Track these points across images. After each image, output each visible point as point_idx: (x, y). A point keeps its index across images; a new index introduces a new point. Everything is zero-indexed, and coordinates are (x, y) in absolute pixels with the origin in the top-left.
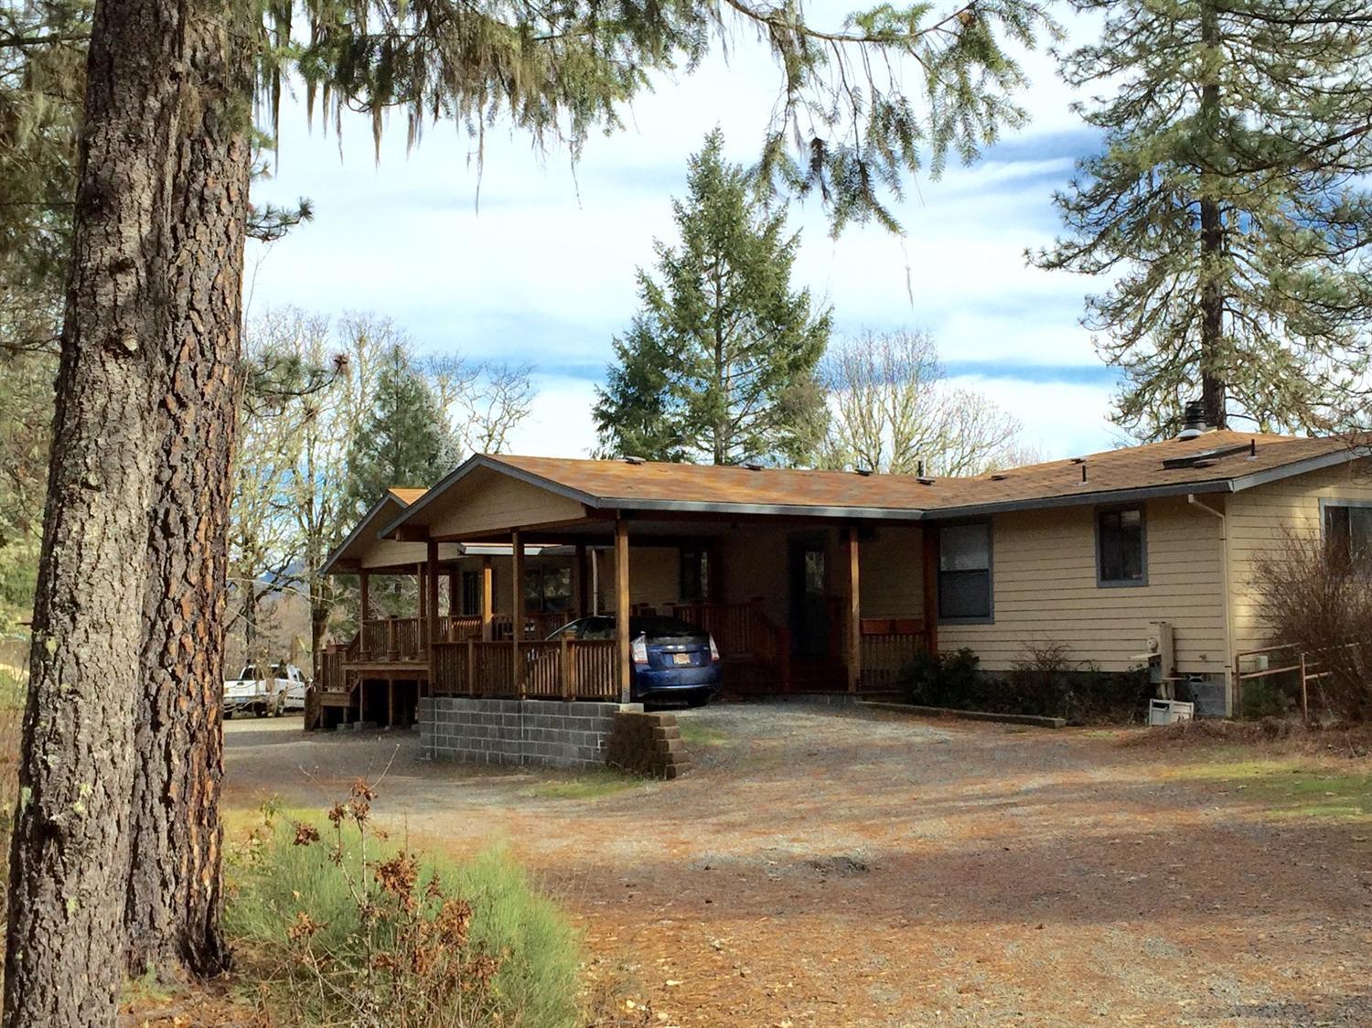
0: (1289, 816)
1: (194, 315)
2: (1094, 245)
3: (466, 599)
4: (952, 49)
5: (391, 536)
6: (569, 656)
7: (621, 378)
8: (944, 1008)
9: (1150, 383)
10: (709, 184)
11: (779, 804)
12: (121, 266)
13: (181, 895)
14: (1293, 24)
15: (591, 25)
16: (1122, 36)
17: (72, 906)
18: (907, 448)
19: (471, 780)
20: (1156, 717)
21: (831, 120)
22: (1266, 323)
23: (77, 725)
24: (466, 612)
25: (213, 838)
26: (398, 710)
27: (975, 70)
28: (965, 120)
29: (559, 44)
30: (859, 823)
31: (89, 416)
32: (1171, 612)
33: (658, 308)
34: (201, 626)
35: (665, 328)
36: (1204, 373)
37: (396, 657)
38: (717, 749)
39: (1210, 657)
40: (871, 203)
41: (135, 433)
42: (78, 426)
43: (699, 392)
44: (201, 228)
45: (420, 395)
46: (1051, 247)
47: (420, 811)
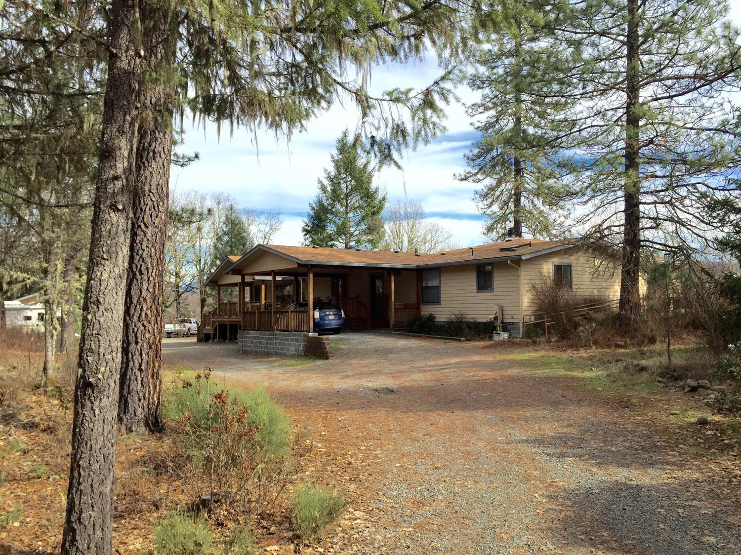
0: (540, 372)
1: (151, 194)
2: (477, 173)
3: (256, 296)
4: (420, 105)
5: (228, 273)
6: (292, 316)
7: (312, 217)
8: (418, 441)
9: (496, 221)
10: (343, 149)
11: (364, 369)
12: (116, 178)
13: (146, 404)
14: (545, 97)
15: (294, 93)
16: (488, 100)
17: (97, 412)
18: (412, 243)
19: (256, 360)
20: (496, 338)
21: (378, 129)
22: (536, 201)
23: (99, 346)
24: (256, 300)
25: (158, 383)
26: (231, 335)
27: (429, 112)
28: (425, 130)
29: (283, 99)
30: (391, 375)
31: (104, 233)
32: (502, 301)
33: (325, 193)
34: (153, 307)
35: (328, 200)
36: (514, 218)
37: (230, 316)
38: (343, 349)
39: (515, 317)
40: (392, 159)
41: (122, 240)
42: (100, 236)
43: (339, 222)
44: (153, 163)
45: (240, 223)
46: (463, 173)
47: (237, 371)
